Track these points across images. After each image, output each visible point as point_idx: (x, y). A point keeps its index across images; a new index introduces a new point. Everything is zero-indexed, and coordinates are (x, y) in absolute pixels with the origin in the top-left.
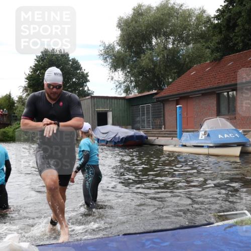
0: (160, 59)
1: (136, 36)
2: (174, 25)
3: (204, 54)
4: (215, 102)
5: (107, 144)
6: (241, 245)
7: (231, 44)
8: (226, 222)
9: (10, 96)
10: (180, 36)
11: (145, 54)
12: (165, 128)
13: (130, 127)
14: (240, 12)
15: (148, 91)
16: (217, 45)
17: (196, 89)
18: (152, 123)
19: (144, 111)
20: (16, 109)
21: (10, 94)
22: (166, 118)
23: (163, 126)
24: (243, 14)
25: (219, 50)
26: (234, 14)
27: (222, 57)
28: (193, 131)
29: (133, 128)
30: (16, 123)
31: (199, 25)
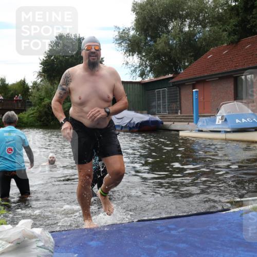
0: (176, 42)
1: (152, 20)
2: (190, 8)
3: (221, 37)
4: (233, 86)
5: (121, 129)
7: (248, 26)
8: (242, 208)
9: (24, 81)
10: (197, 19)
11: (160, 37)
12: (181, 113)
13: (146, 112)
15: (164, 75)
16: (234, 28)
17: (213, 73)
18: (168, 108)
19: (160, 96)
20: (30, 95)
21: (24, 79)
22: (182, 102)
23: (179, 111)
25: (237, 33)
27: (239, 40)
28: (210, 116)
29: (148, 113)
30: (30, 109)
31: (216, 7)
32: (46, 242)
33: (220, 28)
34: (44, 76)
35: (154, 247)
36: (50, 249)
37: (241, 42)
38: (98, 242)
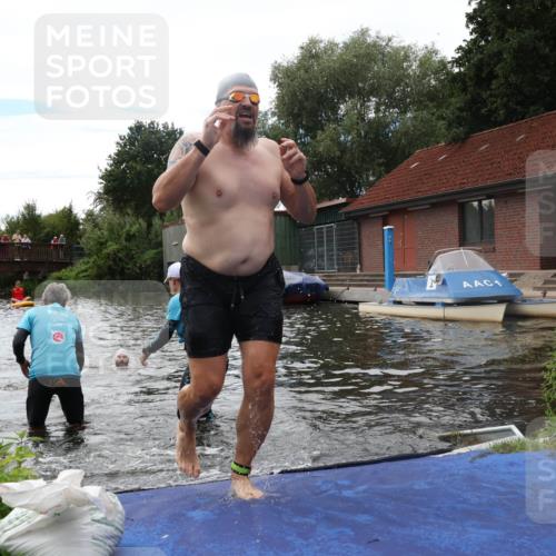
0: (353, 138)
1: (307, 99)
2: (377, 76)
3: (435, 130)
4: (456, 221)
6: (502, 489)
7: (484, 111)
8: (474, 447)
9: (70, 210)
10: (390, 96)
11: (323, 130)
12: (361, 269)
13: (296, 267)
14: (500, 53)
15: (330, 200)
16: (457, 113)
17: (420, 196)
18: (338, 259)
19: (323, 237)
20: (80, 237)
21: (71, 206)
22: (364, 251)
23: (359, 266)
24: (505, 56)
25: (463, 123)
26: (489, 56)
27: (467, 135)
28: (415, 275)
29: (300, 270)
30: (81, 261)
31: (425, 75)
32: (109, 511)
33: (433, 114)
34: (108, 201)
35: (310, 520)
36: (117, 525)
37: (471, 139)
38: (206, 513)
